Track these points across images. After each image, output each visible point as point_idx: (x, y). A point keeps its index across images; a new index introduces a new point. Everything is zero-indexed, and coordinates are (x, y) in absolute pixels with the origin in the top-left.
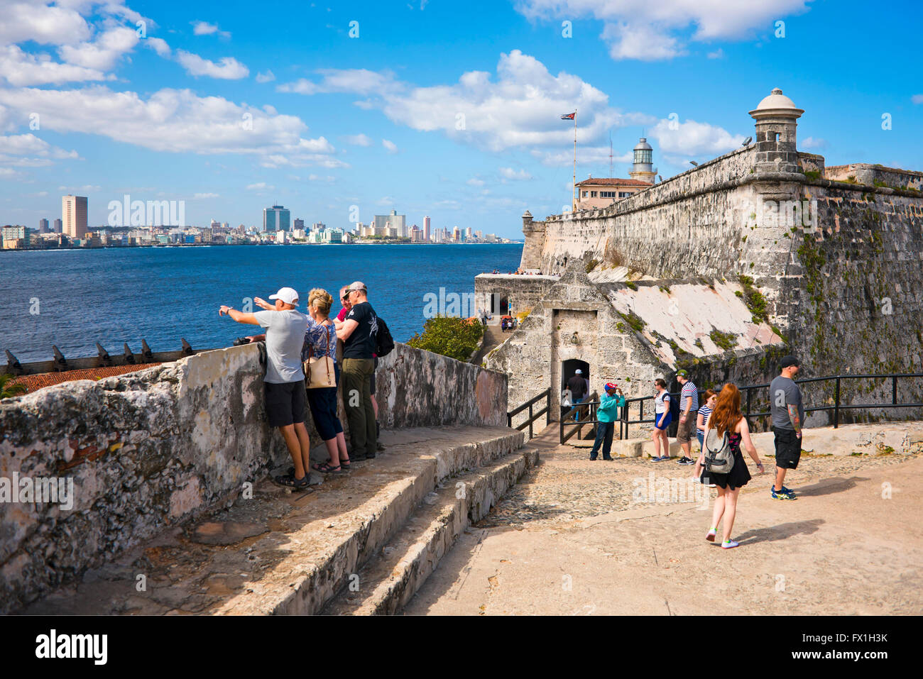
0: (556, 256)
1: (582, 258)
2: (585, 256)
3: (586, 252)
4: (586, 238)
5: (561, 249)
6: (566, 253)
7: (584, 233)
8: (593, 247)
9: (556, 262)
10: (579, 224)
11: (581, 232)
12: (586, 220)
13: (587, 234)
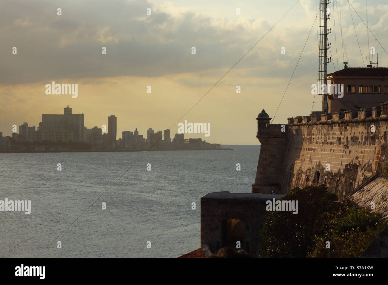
0: (304, 169)
1: (342, 171)
2: (347, 169)
3: (347, 165)
4: (347, 147)
5: (311, 161)
6: (319, 165)
7: (344, 141)
8: (357, 158)
9: (303, 177)
10: (336, 128)
11: (339, 139)
12: (346, 123)
13: (348, 142)
